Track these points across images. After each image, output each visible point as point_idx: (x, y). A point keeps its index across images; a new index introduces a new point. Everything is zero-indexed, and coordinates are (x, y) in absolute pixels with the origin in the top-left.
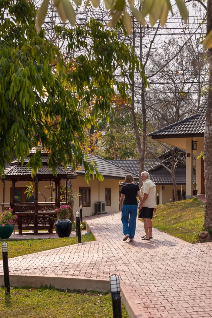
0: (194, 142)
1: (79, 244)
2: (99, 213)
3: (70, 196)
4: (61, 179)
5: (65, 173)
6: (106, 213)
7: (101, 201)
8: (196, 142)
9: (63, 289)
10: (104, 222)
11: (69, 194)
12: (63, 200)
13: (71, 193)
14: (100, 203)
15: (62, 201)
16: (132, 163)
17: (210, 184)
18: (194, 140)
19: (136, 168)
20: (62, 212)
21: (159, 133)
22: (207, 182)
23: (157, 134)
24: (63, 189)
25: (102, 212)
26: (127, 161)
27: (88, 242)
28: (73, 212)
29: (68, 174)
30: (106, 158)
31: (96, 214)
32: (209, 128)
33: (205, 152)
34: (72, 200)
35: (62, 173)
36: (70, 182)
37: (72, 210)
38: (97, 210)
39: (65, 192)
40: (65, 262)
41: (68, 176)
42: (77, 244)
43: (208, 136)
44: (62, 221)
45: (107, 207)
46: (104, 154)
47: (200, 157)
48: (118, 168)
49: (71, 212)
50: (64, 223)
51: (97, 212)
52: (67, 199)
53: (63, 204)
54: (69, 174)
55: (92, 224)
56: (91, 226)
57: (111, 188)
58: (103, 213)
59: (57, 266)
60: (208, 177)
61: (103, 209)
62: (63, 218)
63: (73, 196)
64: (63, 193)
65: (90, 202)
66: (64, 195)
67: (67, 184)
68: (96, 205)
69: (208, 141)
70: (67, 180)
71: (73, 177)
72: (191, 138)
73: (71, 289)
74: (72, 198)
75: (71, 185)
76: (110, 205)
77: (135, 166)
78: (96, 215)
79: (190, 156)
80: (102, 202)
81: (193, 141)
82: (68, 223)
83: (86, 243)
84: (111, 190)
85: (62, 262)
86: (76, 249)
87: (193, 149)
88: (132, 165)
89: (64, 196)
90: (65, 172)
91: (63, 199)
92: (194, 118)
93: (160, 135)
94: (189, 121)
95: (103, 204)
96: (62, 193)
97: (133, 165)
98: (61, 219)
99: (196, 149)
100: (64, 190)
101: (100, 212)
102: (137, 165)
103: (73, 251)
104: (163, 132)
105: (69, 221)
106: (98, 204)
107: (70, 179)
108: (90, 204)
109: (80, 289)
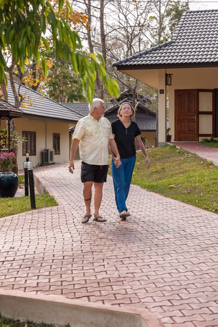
0: (168, 76)
1: (34, 211)
2: (47, 164)
3: (13, 141)
4: (2, 118)
5: (6, 110)
6: (54, 163)
7: (49, 149)
8: (171, 76)
9: (18, 321)
10: (58, 175)
11: (12, 139)
12: (4, 147)
13: (14, 138)
14: (47, 151)
15: (2, 148)
16: (79, 107)
18: (168, 74)
19: (84, 112)
20: (4, 162)
21: (126, 62)
23: (123, 64)
24: (3, 132)
25: (50, 162)
26: (74, 104)
27: (47, 209)
28: (16, 161)
29: (11, 111)
31: (43, 164)
34: (16, 146)
35: (3, 109)
36: (13, 123)
37: (16, 159)
38: (44, 160)
39: (6, 137)
40: (16, 249)
41: (11, 114)
42: (31, 212)
44: (4, 175)
45: (55, 155)
48: (67, 109)
49: (15, 162)
50: (7, 177)
51: (44, 162)
52: (9, 145)
53: (4, 151)
54: (13, 111)
55: (43, 178)
56: (43, 182)
57: (59, 134)
58: (51, 164)
59: (4, 262)
61: (52, 159)
62: (5, 171)
63: (17, 140)
64: (4, 137)
65: (35, 150)
66: (5, 139)
67: (9, 124)
68: (42, 153)
70: (9, 120)
71: (17, 116)
72: (164, 70)
73: (34, 322)
74: (15, 144)
75: (14, 127)
76: (59, 154)
77: (83, 110)
78: (43, 166)
79: (163, 93)
80: (50, 151)
81: (166, 75)
82: (12, 177)
83: (43, 209)
84: (59, 136)
85: (12, 250)
86: (30, 221)
87: (166, 84)
88: (79, 110)
89: (5, 142)
90: (7, 108)
91: (3, 145)
92: (169, 45)
93: (127, 65)
94: (162, 48)
95: (51, 152)
96: (2, 137)
97: (81, 110)
98: (4, 172)
99: (170, 85)
100: (5, 133)
101: (47, 162)
102: (85, 109)
103: (27, 226)
104: (130, 62)
105: (14, 175)
106: (45, 153)
107: (13, 119)
108: (35, 152)
109: (55, 322)
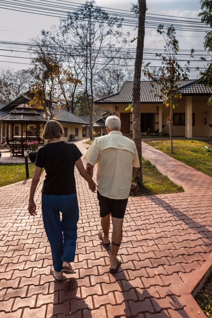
6: (75, 140)
17: (139, 135)
18: (117, 106)
22: (135, 134)
23: (98, 102)
25: (73, 139)
30: (80, 115)
32: (137, 80)
33: (133, 104)
43: (137, 88)
45: (76, 137)
46: (79, 113)
47: (128, 109)
57: (78, 128)
60: (137, 128)
61: (74, 138)
68: (70, 136)
69: (136, 92)
72: (115, 105)
76: (78, 136)
80: (73, 135)
92: (117, 95)
94: (114, 96)
95: (74, 136)
99: (118, 111)
104: (101, 101)
108: (67, 136)
